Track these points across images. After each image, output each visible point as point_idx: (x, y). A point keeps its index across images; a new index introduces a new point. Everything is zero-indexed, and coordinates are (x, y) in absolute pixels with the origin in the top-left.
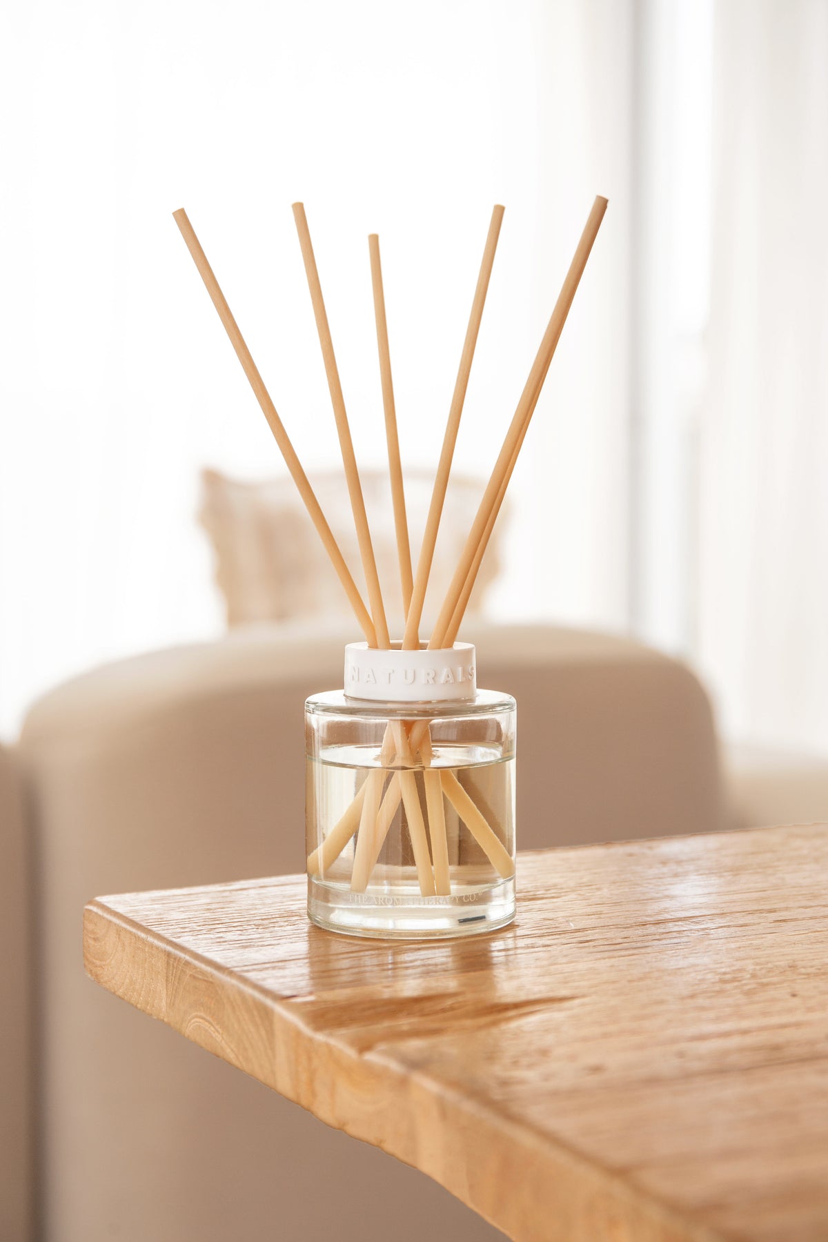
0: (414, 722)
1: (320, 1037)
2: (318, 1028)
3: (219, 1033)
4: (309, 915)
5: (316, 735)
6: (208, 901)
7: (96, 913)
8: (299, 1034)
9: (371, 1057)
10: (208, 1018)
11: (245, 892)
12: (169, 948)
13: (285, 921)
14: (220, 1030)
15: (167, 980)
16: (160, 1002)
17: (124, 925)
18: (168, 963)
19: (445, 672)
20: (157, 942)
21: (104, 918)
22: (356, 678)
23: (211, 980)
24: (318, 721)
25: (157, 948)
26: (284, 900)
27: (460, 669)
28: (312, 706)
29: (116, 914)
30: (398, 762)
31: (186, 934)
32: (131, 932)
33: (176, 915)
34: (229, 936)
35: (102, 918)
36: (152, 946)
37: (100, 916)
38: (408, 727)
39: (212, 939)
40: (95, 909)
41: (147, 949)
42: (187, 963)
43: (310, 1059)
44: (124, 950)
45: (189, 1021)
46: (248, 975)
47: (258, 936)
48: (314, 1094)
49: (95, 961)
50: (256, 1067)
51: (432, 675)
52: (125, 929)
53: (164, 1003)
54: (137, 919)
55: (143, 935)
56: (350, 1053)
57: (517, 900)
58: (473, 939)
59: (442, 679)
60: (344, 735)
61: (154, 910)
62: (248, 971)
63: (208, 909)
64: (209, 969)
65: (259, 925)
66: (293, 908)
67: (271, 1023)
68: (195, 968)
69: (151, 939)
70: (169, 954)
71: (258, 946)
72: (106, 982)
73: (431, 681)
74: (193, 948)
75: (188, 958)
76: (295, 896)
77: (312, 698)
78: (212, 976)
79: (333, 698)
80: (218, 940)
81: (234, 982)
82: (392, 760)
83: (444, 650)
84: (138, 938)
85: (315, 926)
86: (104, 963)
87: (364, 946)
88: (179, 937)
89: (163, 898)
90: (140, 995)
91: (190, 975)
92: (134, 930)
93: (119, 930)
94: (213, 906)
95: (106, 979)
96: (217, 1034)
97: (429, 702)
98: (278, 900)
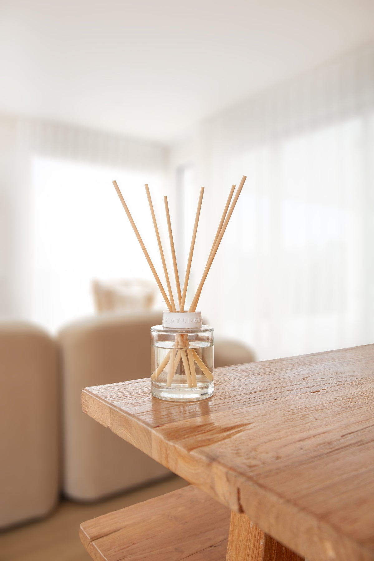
0: (184, 334)
1: (171, 443)
2: (169, 440)
3: (129, 435)
4: (152, 393)
5: (155, 338)
6: (119, 388)
7: (86, 393)
8: (161, 441)
9: (192, 453)
10: (126, 430)
11: (129, 385)
12: (111, 406)
13: (145, 395)
14: (130, 435)
15: (110, 416)
16: (107, 422)
17: (95, 397)
18: (111, 411)
19: (195, 319)
20: (106, 404)
21: (89, 395)
22: (167, 321)
23: (126, 418)
24: (154, 334)
25: (107, 406)
26: (142, 387)
27: (199, 318)
28: (153, 330)
29: (92, 394)
30: (179, 347)
31: (115, 401)
32: (98, 400)
33: (111, 394)
34: (129, 401)
35: (88, 394)
36: (105, 405)
37: (87, 394)
38: (182, 336)
39: (124, 403)
40: (85, 392)
41: (103, 406)
42: (117, 412)
43: (166, 450)
44: (95, 405)
45: (119, 430)
46: (140, 417)
47: (138, 401)
48: (168, 462)
49: (86, 407)
50: (144, 449)
51: (191, 320)
52: (96, 399)
53: (109, 423)
54: (99, 395)
55: (102, 401)
56: (184, 451)
57: (214, 385)
58: (204, 401)
59: (194, 321)
60: (162, 338)
61: (104, 392)
62: (139, 416)
63: (120, 391)
64: (125, 415)
65: (137, 397)
66: (146, 390)
67: (150, 436)
68: (121, 414)
69: (104, 403)
70: (111, 408)
71: (140, 405)
72: (89, 414)
73: (191, 322)
74: (119, 406)
75: (118, 410)
76: (145, 386)
77: (152, 328)
78: (127, 417)
79: (159, 327)
80: (126, 403)
81: (135, 420)
82: (177, 346)
83: (193, 313)
84: (100, 402)
85: (154, 397)
86: (88, 408)
87: (173, 404)
88: (114, 402)
89: (105, 388)
90: (101, 419)
91: (119, 416)
92: (99, 399)
93: (93, 399)
94: (122, 390)
95: (89, 413)
96: (129, 436)
97: (189, 328)
98: (140, 388)
